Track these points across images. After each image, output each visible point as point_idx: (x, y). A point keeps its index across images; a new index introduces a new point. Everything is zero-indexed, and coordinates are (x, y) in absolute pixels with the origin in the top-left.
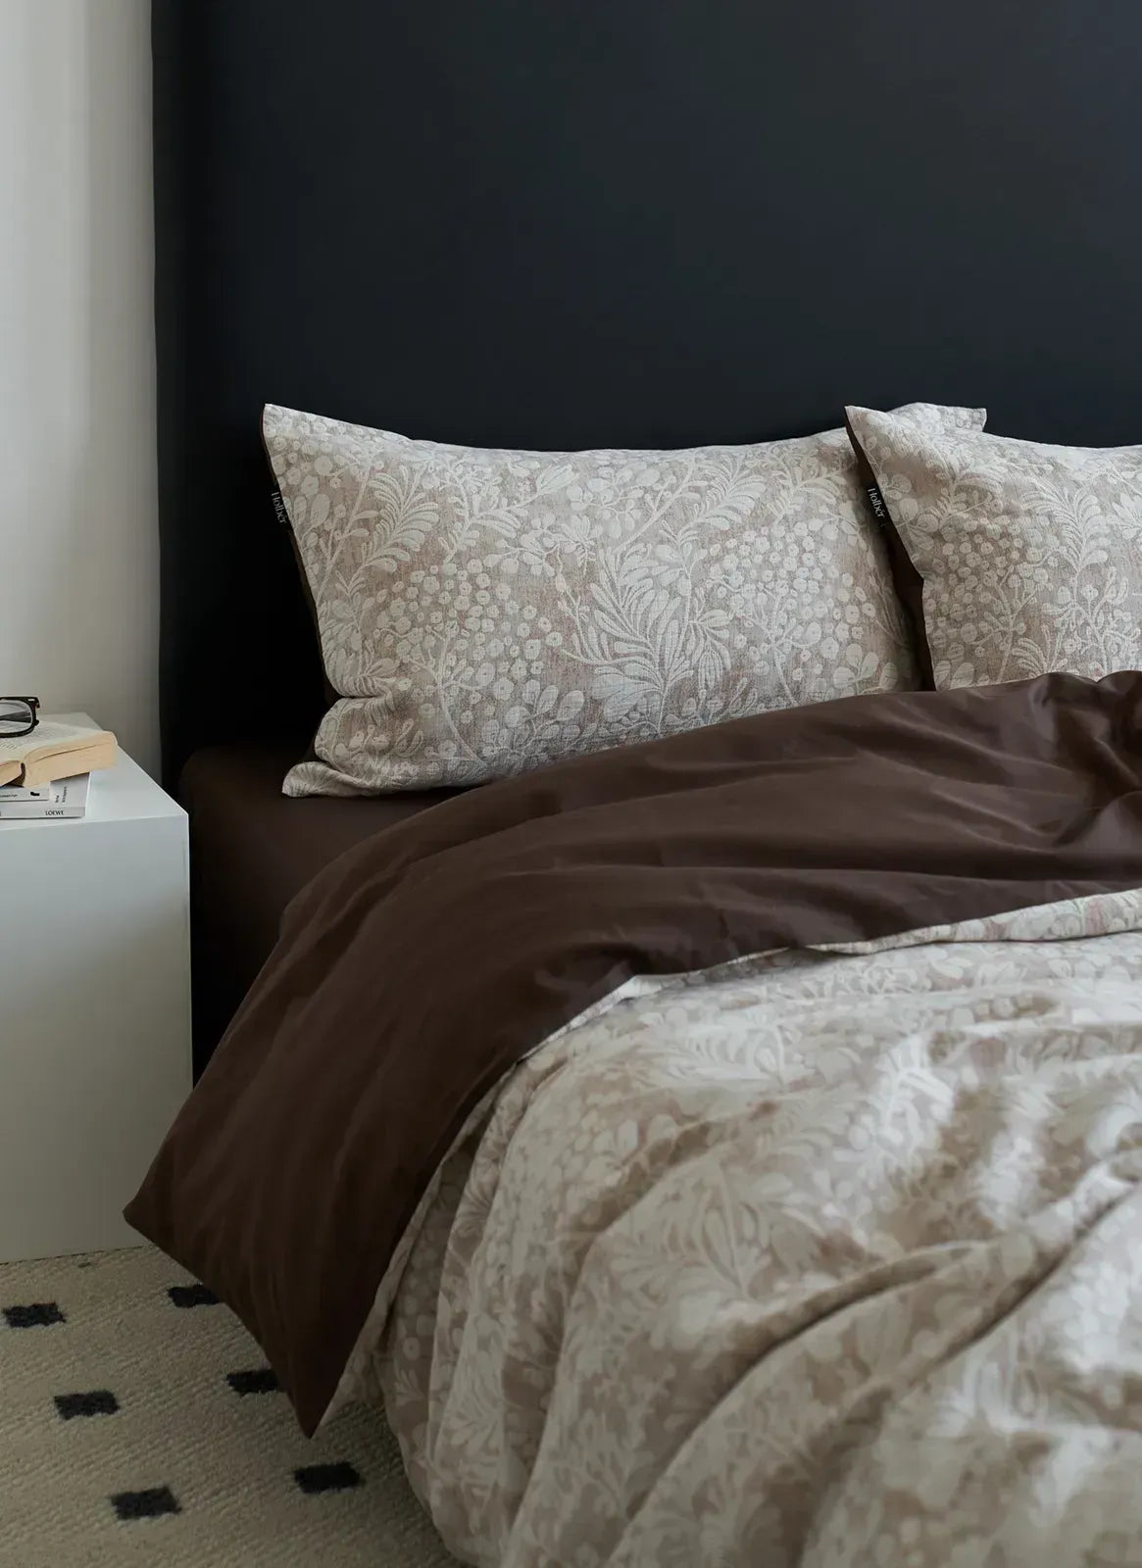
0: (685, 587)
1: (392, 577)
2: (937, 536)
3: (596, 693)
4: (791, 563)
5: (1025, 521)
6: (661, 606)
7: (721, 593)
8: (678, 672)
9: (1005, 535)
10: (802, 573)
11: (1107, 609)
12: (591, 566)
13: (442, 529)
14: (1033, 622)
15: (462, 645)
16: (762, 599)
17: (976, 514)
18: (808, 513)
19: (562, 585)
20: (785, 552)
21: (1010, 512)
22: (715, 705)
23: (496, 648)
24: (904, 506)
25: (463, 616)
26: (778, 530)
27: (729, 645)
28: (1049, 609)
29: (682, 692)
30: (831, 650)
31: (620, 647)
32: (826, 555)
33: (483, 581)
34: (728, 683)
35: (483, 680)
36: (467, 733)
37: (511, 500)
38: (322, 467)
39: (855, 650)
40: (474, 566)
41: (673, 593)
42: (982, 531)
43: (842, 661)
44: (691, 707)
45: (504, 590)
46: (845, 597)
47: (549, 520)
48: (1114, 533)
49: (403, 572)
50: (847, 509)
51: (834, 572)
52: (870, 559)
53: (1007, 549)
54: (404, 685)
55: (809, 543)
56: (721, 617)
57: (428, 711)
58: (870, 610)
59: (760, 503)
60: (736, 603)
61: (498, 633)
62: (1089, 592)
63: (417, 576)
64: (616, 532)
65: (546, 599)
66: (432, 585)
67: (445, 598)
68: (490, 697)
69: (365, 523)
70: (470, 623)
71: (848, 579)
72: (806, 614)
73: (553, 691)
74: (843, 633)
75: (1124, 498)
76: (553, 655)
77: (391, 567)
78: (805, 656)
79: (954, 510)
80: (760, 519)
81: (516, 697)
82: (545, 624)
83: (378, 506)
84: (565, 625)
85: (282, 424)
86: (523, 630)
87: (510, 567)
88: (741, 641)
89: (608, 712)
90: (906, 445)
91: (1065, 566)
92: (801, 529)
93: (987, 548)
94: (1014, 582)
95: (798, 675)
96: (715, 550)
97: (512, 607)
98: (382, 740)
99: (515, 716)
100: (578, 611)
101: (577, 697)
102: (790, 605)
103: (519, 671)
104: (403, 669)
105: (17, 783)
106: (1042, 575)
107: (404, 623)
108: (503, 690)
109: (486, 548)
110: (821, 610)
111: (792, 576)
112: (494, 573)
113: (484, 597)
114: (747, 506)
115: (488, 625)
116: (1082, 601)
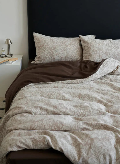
0: (63, 49)
1: (40, 47)
2: (84, 46)
3: (54, 57)
4: (72, 48)
5: (91, 46)
6: (61, 51)
7: (66, 50)
8: (62, 56)
9: (89, 47)
10: (73, 49)
11: (97, 54)
12: (55, 47)
13: (44, 43)
14: (90, 55)
15: (44, 53)
16: (69, 51)
17: (88, 45)
18: (75, 44)
19: (53, 49)
20: (72, 47)
21: (90, 45)
22: (65, 59)
23: (47, 53)
24: (83, 44)
25: (45, 50)
26: (72, 45)
27: (66, 54)
28: (92, 53)
29: (62, 58)
30: (75, 55)
31: (57, 54)
32: (76, 47)
33: (47, 48)
34: (66, 57)
35: (45, 56)
36: (44, 60)
37: (51, 41)
38: (37, 38)
39: (77, 55)
40: (46, 47)
41: (62, 50)
42: (88, 46)
43: (76, 56)
44: (63, 59)
45: (48, 49)
46: (77, 51)
47: (53, 43)
48: (99, 47)
49: (41, 47)
50: (79, 44)
51: (76, 49)
52: (80, 48)
53: (89, 48)
54: (40, 56)
55: (74, 46)
56: (66, 52)
57: (41, 58)
58: (79, 52)
59: (71, 43)
60: (67, 51)
61: (47, 52)
62: (95, 52)
63: (42, 47)
64: (58, 44)
65: (51, 50)
66: (43, 48)
67: (43, 49)
68: (46, 57)
69: (39, 42)
70: (45, 51)
71: (77, 50)
72: (73, 52)
73: (51, 57)
74: (76, 54)
75: (101, 45)
76: (51, 54)
77: (40, 46)
78: (72, 56)
79: (86, 45)
80: (71, 44)
81: (48, 57)
82: (51, 52)
83: (40, 41)
84: (52, 52)
85: (35, 34)
86: (49, 52)
87: (49, 47)
88: (67, 54)
89: (56, 59)
90: (83, 39)
91: (94, 50)
92: (74, 45)
93: (88, 48)
94: (89, 51)
95: (72, 57)
96: (66, 46)
97: (49, 50)
98: (38, 60)
99: (48, 59)
100: (53, 51)
101: (53, 57)
102: (72, 51)
103: (48, 55)
104: (40, 54)
105: (8, 61)
106: (92, 51)
107: (40, 51)
108: (47, 57)
109: (47, 45)
110: (74, 52)
111: (72, 49)
112: (48, 47)
113: (46, 49)
114: (70, 43)
115: (46, 51)
116: (94, 53)
